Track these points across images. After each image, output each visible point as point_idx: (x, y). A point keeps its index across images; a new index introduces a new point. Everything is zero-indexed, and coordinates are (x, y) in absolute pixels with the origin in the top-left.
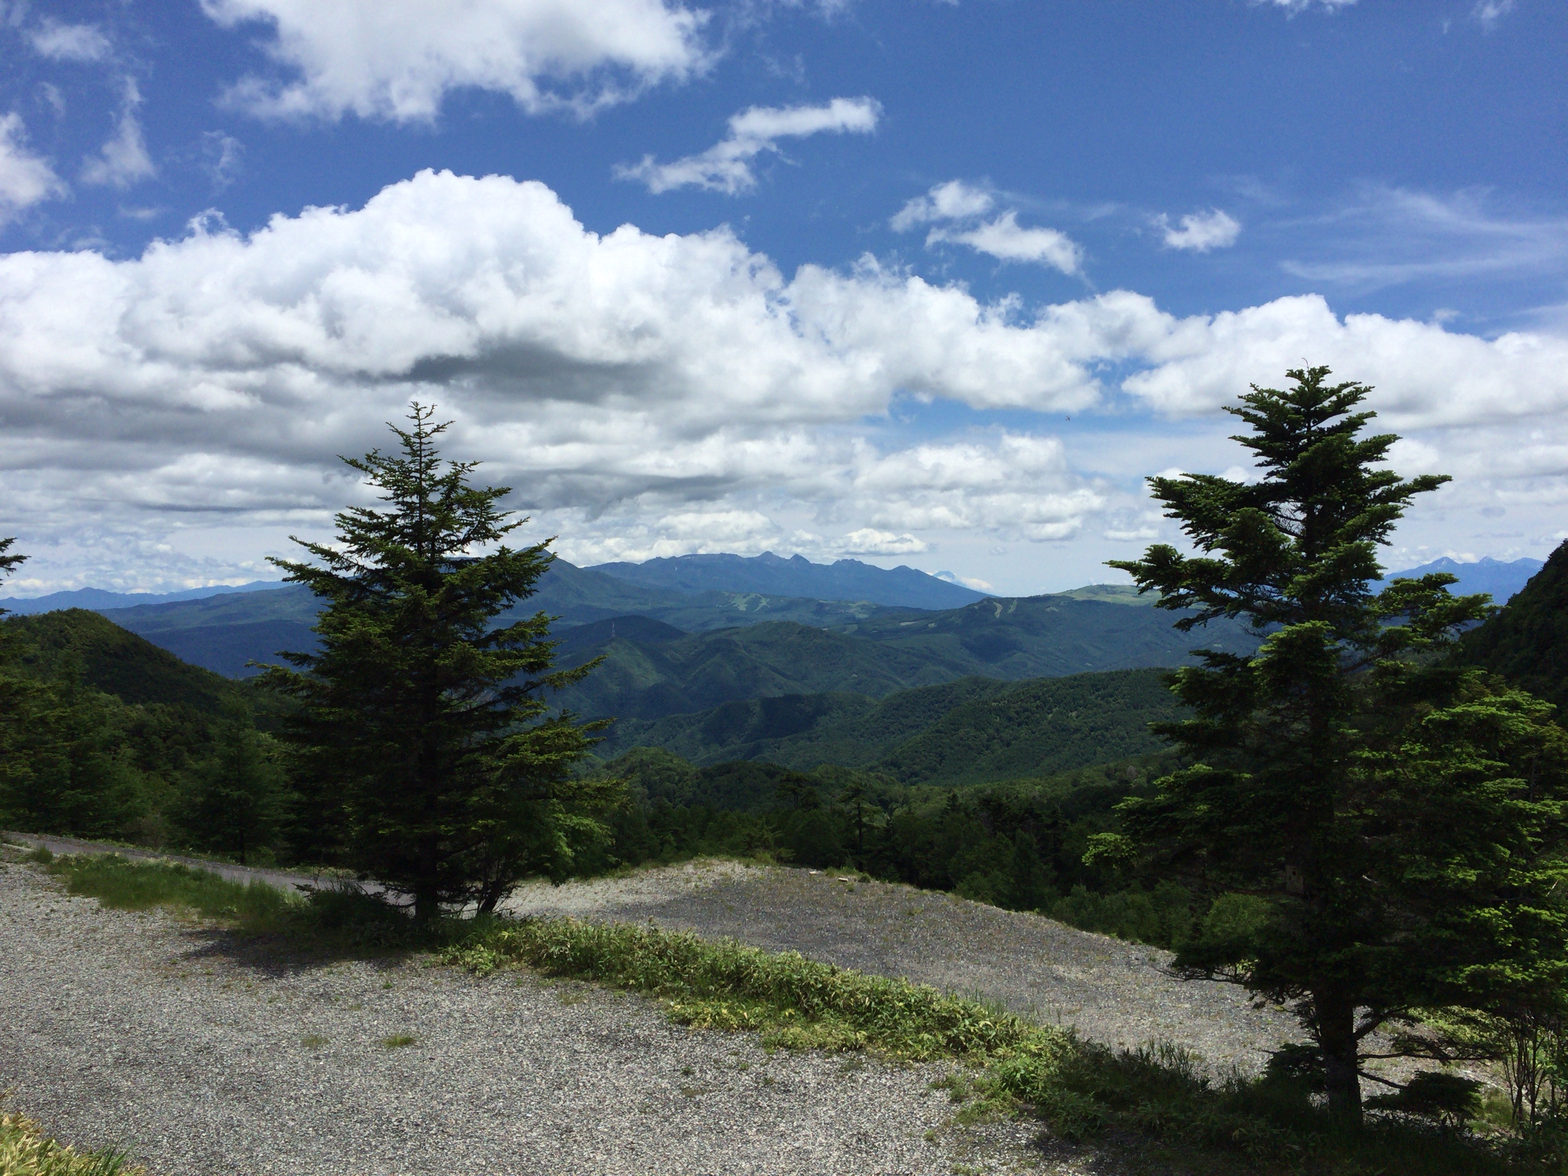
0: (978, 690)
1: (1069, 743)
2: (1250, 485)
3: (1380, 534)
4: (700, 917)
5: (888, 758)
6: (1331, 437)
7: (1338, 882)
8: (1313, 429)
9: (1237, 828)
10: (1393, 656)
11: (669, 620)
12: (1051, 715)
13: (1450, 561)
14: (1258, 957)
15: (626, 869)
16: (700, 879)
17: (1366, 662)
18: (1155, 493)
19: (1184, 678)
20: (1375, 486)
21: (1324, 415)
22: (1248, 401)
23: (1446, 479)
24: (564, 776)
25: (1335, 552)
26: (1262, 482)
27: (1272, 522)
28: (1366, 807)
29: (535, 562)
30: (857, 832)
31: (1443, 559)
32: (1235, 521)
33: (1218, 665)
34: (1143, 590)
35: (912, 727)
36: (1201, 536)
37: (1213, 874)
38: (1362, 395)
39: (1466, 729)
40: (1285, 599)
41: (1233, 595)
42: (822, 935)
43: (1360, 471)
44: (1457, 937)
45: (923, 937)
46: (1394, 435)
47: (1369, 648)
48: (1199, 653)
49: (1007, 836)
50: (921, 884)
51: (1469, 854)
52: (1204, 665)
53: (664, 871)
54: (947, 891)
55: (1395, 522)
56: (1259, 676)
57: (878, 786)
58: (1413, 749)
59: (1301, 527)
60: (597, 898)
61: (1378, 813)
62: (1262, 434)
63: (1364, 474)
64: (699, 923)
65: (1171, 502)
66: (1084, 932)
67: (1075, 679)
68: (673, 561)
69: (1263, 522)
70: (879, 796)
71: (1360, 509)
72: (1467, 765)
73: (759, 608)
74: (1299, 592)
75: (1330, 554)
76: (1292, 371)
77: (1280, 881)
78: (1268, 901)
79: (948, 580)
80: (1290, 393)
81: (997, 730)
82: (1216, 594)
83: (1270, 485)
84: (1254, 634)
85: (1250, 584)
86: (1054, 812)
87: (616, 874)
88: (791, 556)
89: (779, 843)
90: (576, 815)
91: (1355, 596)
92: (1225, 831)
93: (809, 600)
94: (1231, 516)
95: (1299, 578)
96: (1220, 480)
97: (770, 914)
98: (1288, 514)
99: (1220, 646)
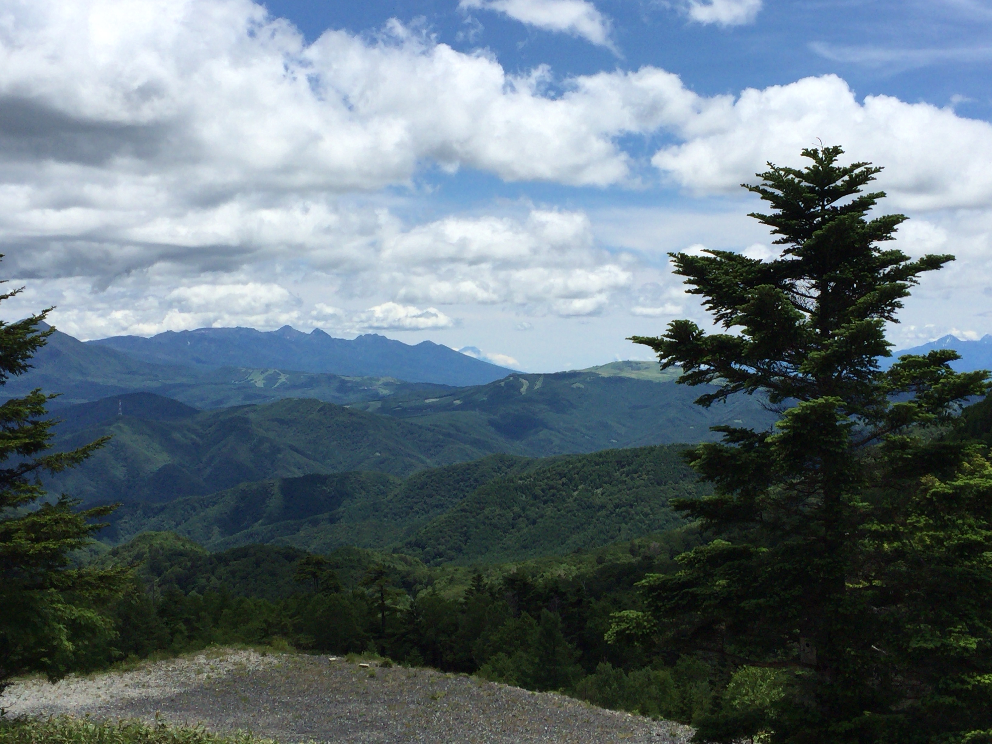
0: (504, 468)
1: (594, 520)
2: (768, 262)
3: (889, 312)
4: (212, 710)
5: (412, 538)
6: (842, 216)
7: (849, 652)
8: (827, 207)
9: (754, 601)
10: (900, 431)
11: (180, 398)
12: (576, 493)
13: (954, 339)
14: (773, 728)
15: (133, 661)
16: (212, 670)
17: (874, 436)
18: (677, 268)
19: (703, 453)
20: (885, 264)
21: (837, 194)
22: (765, 179)
23: (949, 258)
24: (64, 564)
25: (847, 329)
26: (780, 259)
27: (788, 299)
28: (875, 578)
29: (29, 336)
30: (380, 615)
31: (947, 337)
32: (753, 298)
33: (737, 441)
34: (665, 366)
35: (437, 506)
36: (721, 313)
37: (730, 649)
38: (872, 175)
39: (967, 502)
40: (801, 375)
41: (752, 371)
42: (341, 723)
43: (871, 249)
44: (960, 703)
45: (446, 721)
46: (903, 215)
47: (878, 423)
48: (719, 429)
49: (532, 616)
50: (445, 667)
51: (970, 623)
52: (725, 440)
53: (174, 662)
54: (471, 674)
55: (903, 300)
56: (775, 451)
57: (401, 567)
58: (918, 522)
59: (815, 304)
60: (100, 693)
61: (886, 584)
62: (778, 211)
63: (874, 253)
64: (211, 716)
65: (692, 278)
66: (607, 710)
67: (600, 456)
68: (185, 334)
69: (779, 299)
70: (403, 577)
71: (871, 288)
72: (968, 536)
73: (277, 384)
74: (814, 368)
75: (842, 331)
76: (807, 150)
77: (795, 652)
78: (784, 673)
79: (474, 356)
80: (805, 171)
81: (523, 509)
82: (735, 370)
83: (787, 262)
84: (771, 410)
85: (767, 360)
86: (579, 590)
87: (121, 667)
88: (312, 330)
89: (298, 629)
90: (77, 607)
91: (865, 372)
92: (742, 605)
93: (332, 377)
94: (749, 293)
95: (814, 354)
96: (739, 256)
97: (287, 703)
98: (803, 291)
99: (740, 421)
